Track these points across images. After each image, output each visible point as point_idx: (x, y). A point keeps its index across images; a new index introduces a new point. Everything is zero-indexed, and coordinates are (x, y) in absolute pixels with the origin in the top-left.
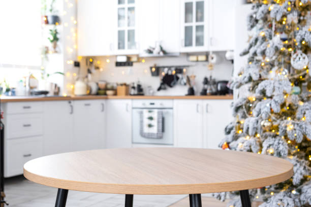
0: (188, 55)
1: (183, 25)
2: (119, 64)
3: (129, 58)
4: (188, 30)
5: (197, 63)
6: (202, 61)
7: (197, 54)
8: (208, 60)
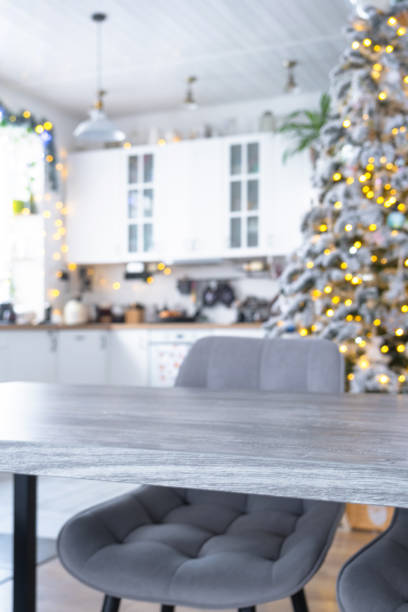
0: (236, 262)
1: (228, 215)
2: (130, 276)
3: (146, 264)
4: (235, 224)
5: (250, 274)
6: (256, 271)
7: (249, 260)
8: (266, 268)
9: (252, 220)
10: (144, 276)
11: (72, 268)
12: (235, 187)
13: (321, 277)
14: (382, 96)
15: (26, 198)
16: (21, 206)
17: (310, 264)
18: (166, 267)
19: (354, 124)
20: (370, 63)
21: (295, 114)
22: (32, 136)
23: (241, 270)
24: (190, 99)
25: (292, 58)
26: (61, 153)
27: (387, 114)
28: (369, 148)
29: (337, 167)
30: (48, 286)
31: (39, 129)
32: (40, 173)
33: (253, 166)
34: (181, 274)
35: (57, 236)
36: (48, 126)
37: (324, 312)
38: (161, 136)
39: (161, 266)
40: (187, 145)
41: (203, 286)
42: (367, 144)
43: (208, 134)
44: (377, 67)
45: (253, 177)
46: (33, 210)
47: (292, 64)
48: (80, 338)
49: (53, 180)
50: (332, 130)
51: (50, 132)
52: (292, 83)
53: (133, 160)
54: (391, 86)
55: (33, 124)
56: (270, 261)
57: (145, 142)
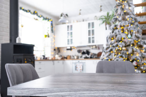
0: (90, 46)
1: (88, 37)
2: (68, 49)
3: (71, 47)
4: (89, 38)
5: (93, 49)
6: (94, 48)
7: (92, 46)
8: (96, 47)
9: (93, 38)
10: (71, 49)
11: (56, 48)
12: (89, 31)
13: (114, 49)
14: (125, 11)
15: (47, 34)
16: (46, 36)
17: (111, 46)
18: (75, 47)
19: (119, 17)
20: (122, 5)
21: (102, 16)
22: (48, 22)
23: (91, 48)
24: (80, 14)
25: (101, 5)
26: (54, 25)
27: (125, 15)
28: (123, 22)
29: (116, 26)
30: (52, 52)
31: (50, 21)
32: (50, 29)
33: (93, 27)
34: (78, 49)
35: (53, 42)
36: (51, 20)
37: (114, 56)
38: (74, 22)
39: (74, 47)
40: (79, 23)
41: (83, 51)
42: (122, 21)
43: (83, 21)
44: (123, 6)
45: (93, 29)
46: (49, 37)
47: (101, 6)
48: (58, 62)
49: (52, 31)
50: (115, 18)
51: (52, 21)
52: (101, 10)
53: (68, 26)
54: (127, 9)
55: (49, 20)
56: (97, 46)
57: (71, 23)
